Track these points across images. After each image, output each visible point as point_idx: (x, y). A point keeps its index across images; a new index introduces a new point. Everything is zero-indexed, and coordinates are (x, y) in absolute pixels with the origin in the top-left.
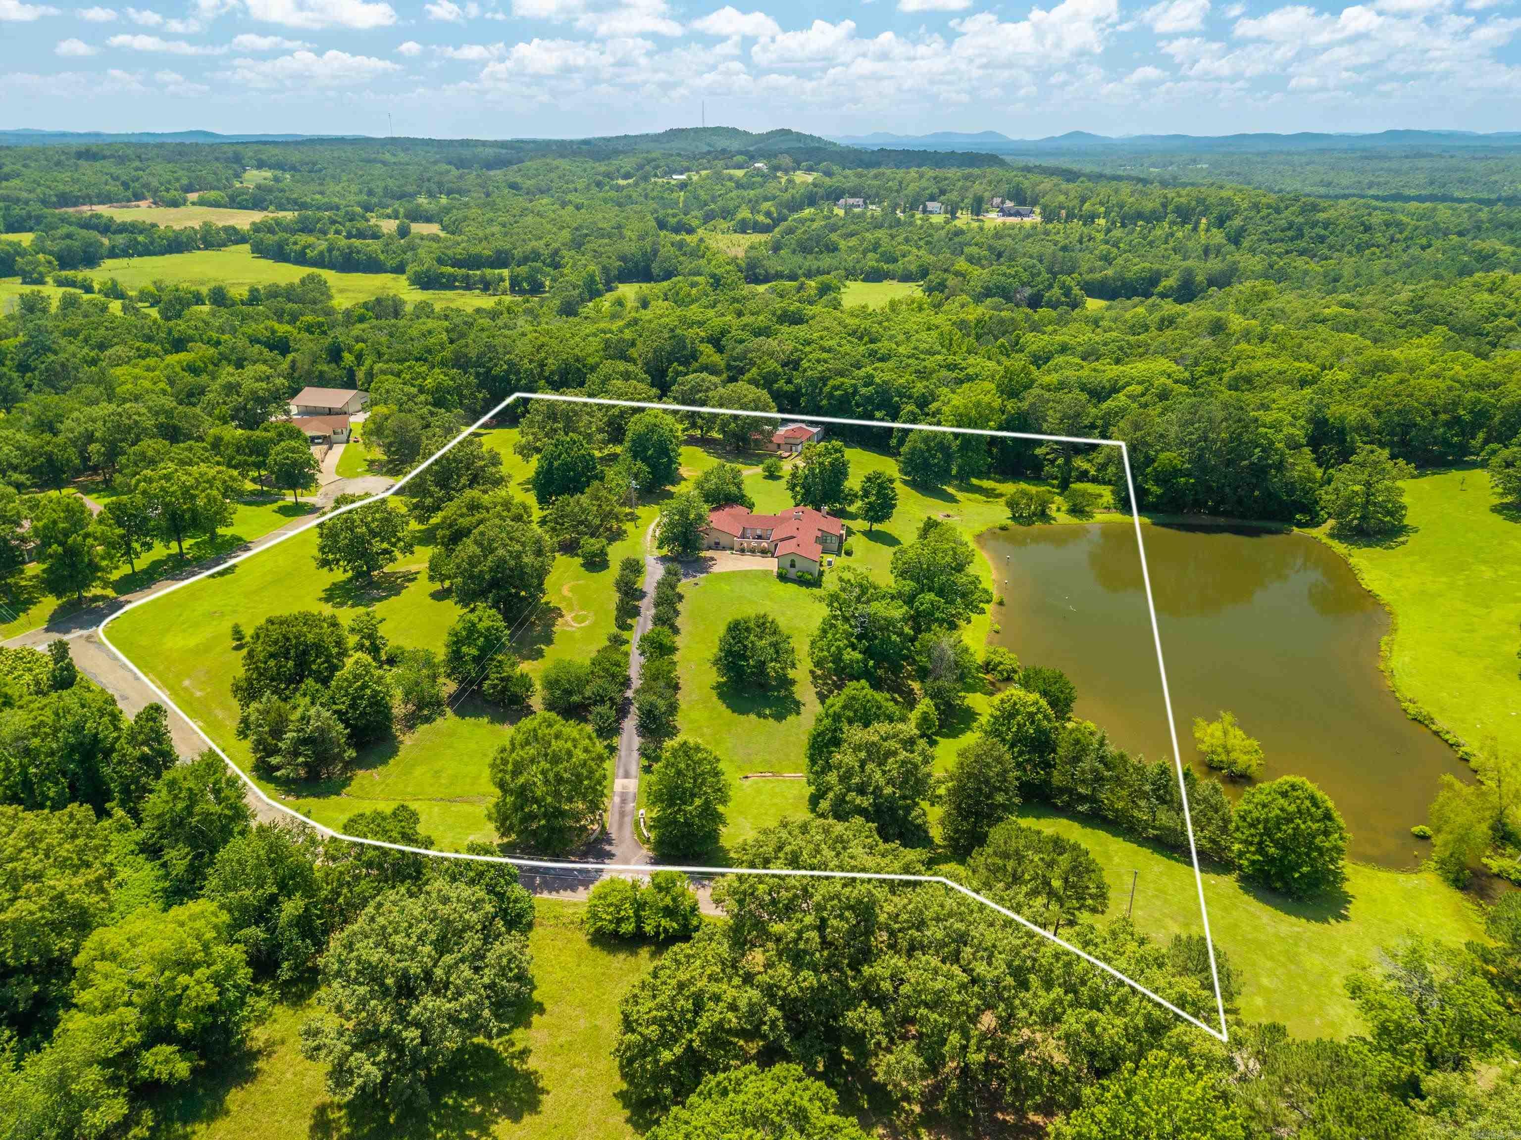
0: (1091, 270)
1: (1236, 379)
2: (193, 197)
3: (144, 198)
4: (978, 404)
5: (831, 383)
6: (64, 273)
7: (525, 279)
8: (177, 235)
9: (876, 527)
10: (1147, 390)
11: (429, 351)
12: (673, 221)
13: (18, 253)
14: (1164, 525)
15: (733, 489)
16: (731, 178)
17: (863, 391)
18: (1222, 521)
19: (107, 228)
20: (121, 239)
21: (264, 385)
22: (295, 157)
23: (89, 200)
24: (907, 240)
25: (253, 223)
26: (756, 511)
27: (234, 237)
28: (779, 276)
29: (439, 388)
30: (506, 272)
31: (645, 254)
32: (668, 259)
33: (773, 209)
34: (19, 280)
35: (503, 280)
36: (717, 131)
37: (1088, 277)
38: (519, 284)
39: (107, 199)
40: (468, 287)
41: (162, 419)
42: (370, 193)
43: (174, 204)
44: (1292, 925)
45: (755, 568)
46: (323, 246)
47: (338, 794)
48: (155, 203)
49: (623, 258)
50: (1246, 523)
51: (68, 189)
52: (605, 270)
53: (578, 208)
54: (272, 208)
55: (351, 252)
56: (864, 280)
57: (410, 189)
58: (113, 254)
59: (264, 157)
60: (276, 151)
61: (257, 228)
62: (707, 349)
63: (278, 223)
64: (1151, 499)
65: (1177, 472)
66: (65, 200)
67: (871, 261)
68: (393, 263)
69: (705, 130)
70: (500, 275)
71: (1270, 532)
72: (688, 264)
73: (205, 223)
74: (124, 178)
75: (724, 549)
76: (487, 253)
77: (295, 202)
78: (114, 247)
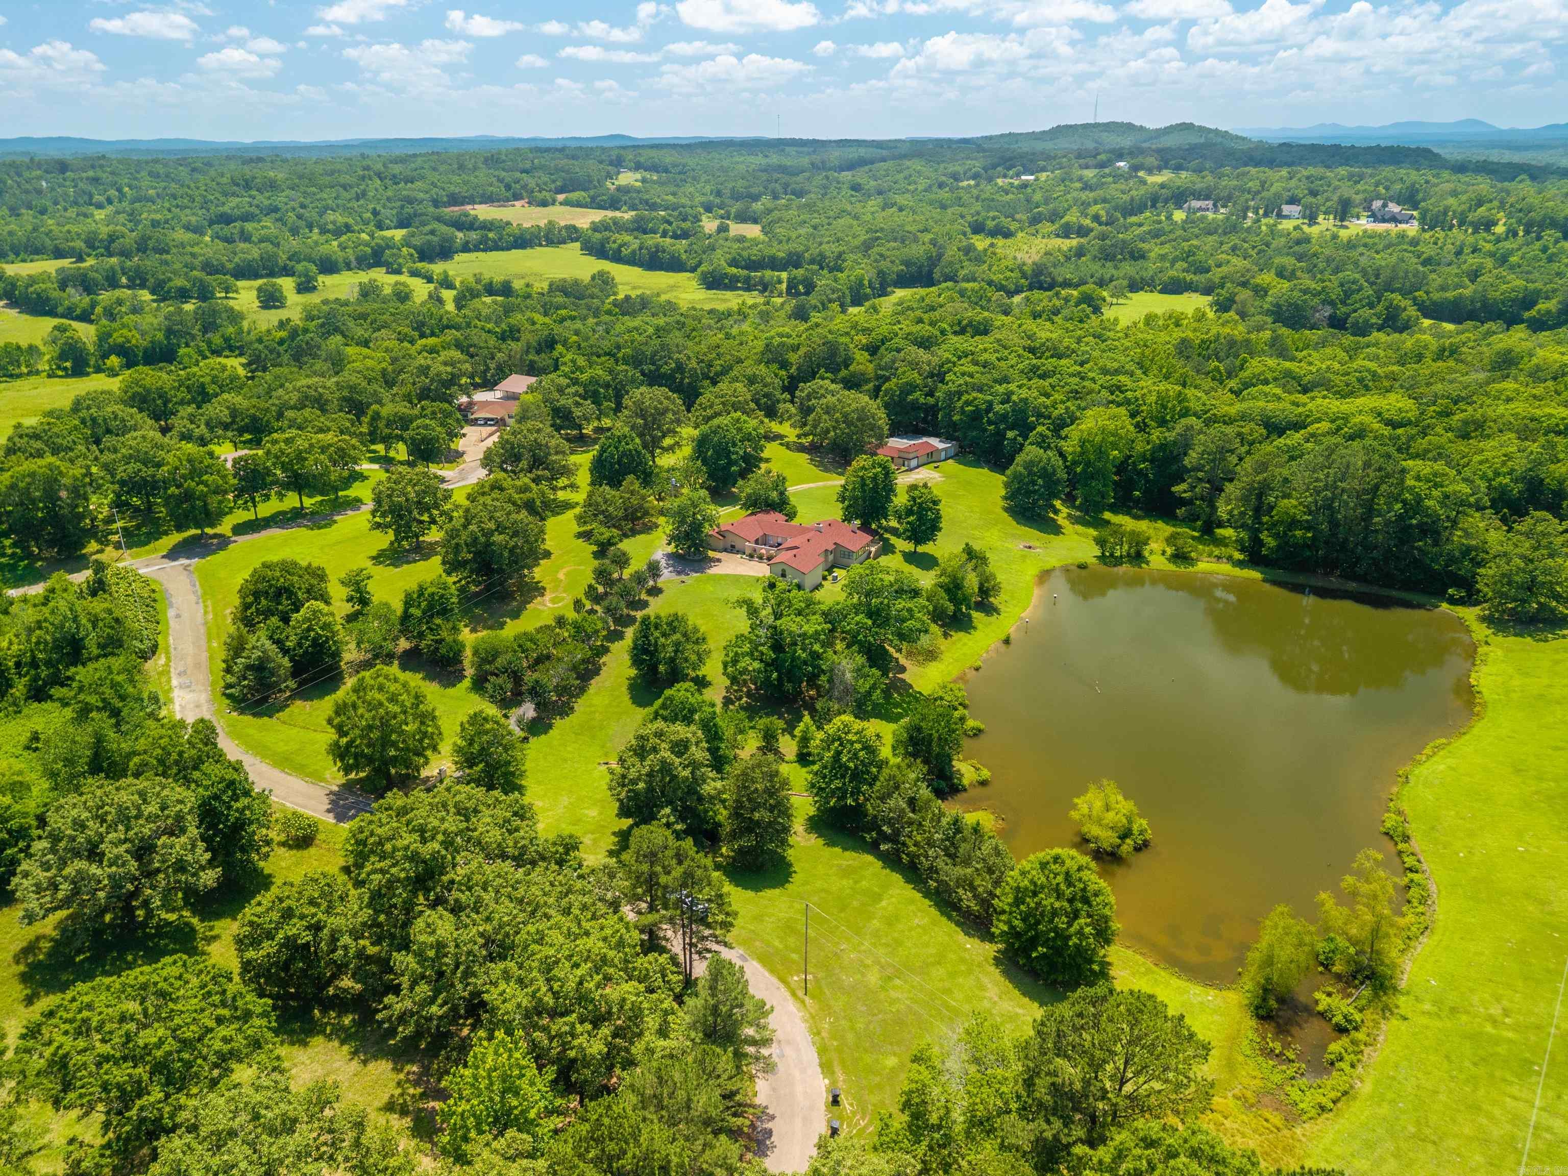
0: (1443, 288)
1: (1466, 423)
2: (561, 197)
3: (522, 198)
4: (1103, 430)
5: (964, 398)
6: (419, 265)
7: (802, 282)
8: (523, 231)
9: (921, 549)
10: (1339, 429)
11: (619, 347)
12: (990, 224)
13: (388, 247)
14: (1275, 583)
15: (774, 495)
16: (1080, 179)
17: (998, 408)
18: (1352, 586)
19: (468, 225)
20: (474, 236)
21: (449, 369)
22: (668, 158)
23: (472, 201)
24: (1234, 249)
25: (593, 223)
26: (795, 522)
27: (571, 234)
28: (1067, 284)
29: (594, 381)
30: (784, 275)
31: (930, 258)
32: (951, 263)
33: (1102, 213)
34: (384, 270)
35: (780, 282)
36: (1110, 127)
37: (1436, 296)
38: (796, 287)
39: (489, 199)
40: (748, 289)
41: (346, 393)
42: (719, 194)
43: (544, 204)
44: (1022, 1006)
45: (752, 573)
46: (635, 244)
47: (271, 717)
48: (530, 203)
49: (907, 263)
50: (1385, 592)
51: (457, 190)
52: (881, 274)
53: (901, 209)
54: (624, 208)
55: (657, 251)
56: (1161, 292)
57: (755, 190)
58: (466, 248)
59: (642, 160)
60: (653, 153)
61: (595, 228)
62: (861, 357)
63: (615, 222)
64: (1264, 552)
65: (1294, 523)
66: (454, 200)
67: (1177, 271)
68: (692, 263)
69: (1096, 125)
70: (779, 277)
71: (1408, 605)
72: (968, 268)
73: (550, 222)
74: (508, 180)
75: (738, 552)
76: (781, 255)
77: (647, 202)
78: (467, 242)
